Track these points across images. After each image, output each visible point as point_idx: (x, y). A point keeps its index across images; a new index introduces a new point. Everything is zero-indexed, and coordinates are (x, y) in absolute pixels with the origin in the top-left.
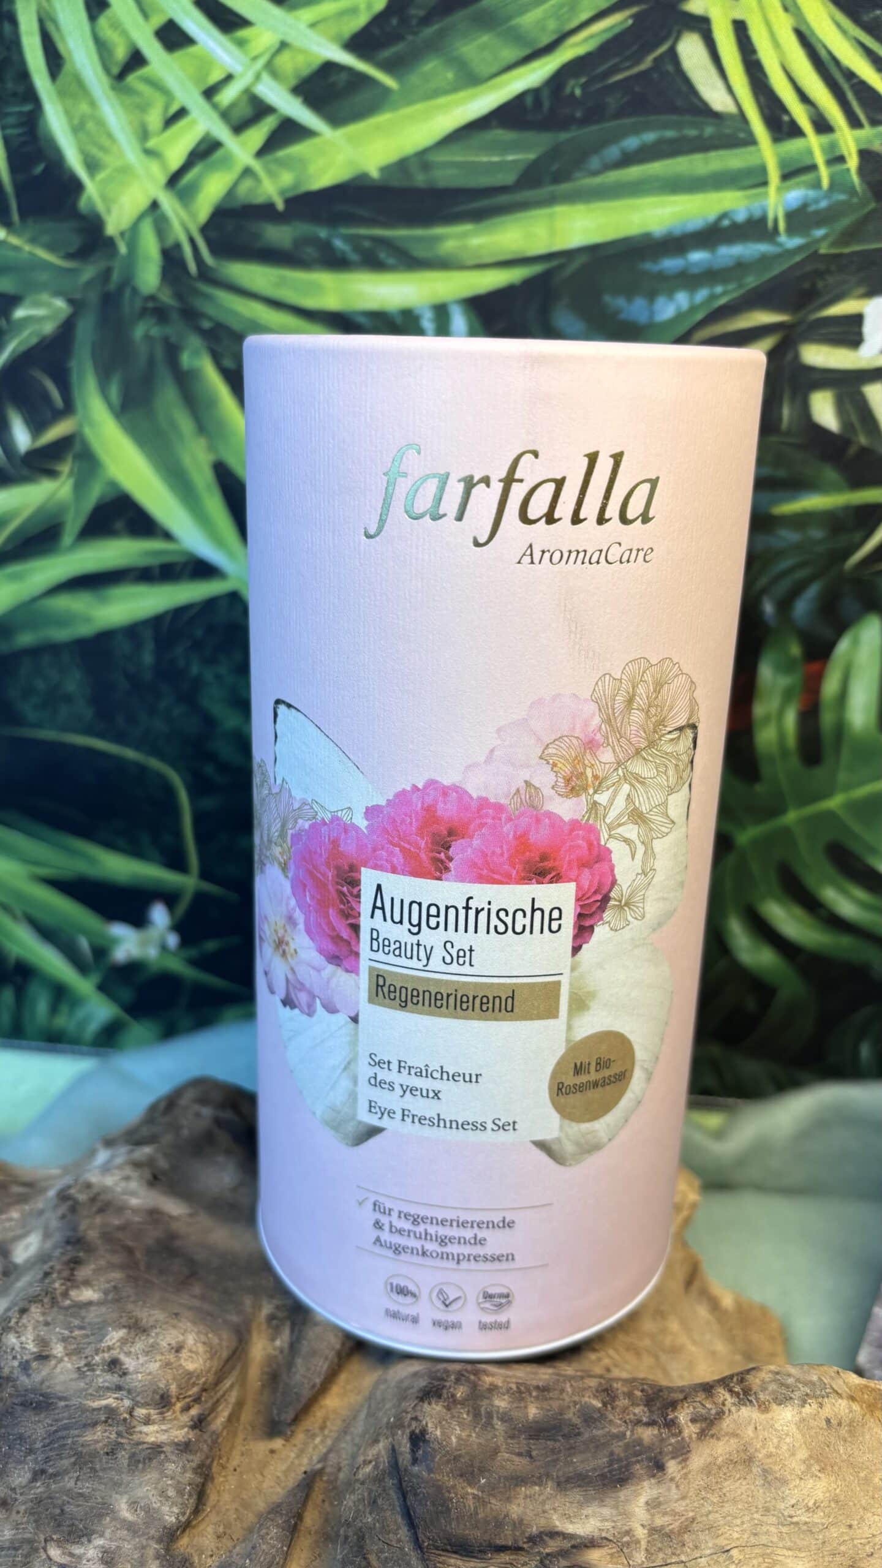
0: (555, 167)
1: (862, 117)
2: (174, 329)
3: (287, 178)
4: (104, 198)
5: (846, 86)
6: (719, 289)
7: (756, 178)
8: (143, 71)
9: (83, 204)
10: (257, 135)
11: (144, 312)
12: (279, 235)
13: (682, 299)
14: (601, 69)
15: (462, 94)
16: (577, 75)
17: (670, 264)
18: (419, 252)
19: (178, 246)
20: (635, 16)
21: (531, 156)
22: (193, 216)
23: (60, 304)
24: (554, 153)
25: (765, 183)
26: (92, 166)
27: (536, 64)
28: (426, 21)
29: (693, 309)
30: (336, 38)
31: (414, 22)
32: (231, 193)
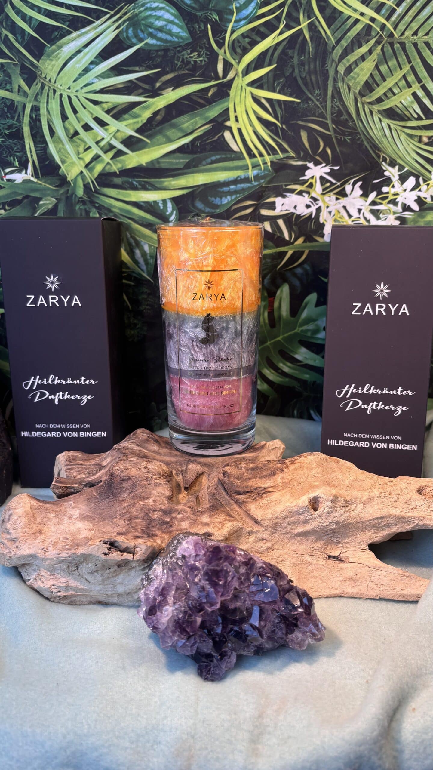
0: (194, 164)
1: (270, 153)
2: (88, 206)
3: (120, 165)
4: (66, 171)
5: (266, 145)
6: (238, 195)
7: (246, 168)
8: (78, 137)
9: (60, 172)
10: (111, 154)
11: (79, 202)
12: (118, 181)
13: (229, 198)
14: (204, 139)
15: (168, 144)
16: (198, 140)
17: (225, 189)
18: (158, 186)
19: (89, 183)
20: (212, 126)
21: (187, 161)
22: (93, 175)
23: (54, 199)
24: (193, 160)
25: (248, 169)
26: (63, 162)
27: (187, 137)
28: (157, 125)
29: (232, 200)
30: (133, 129)
31: (154, 125)
32: (104, 169)
